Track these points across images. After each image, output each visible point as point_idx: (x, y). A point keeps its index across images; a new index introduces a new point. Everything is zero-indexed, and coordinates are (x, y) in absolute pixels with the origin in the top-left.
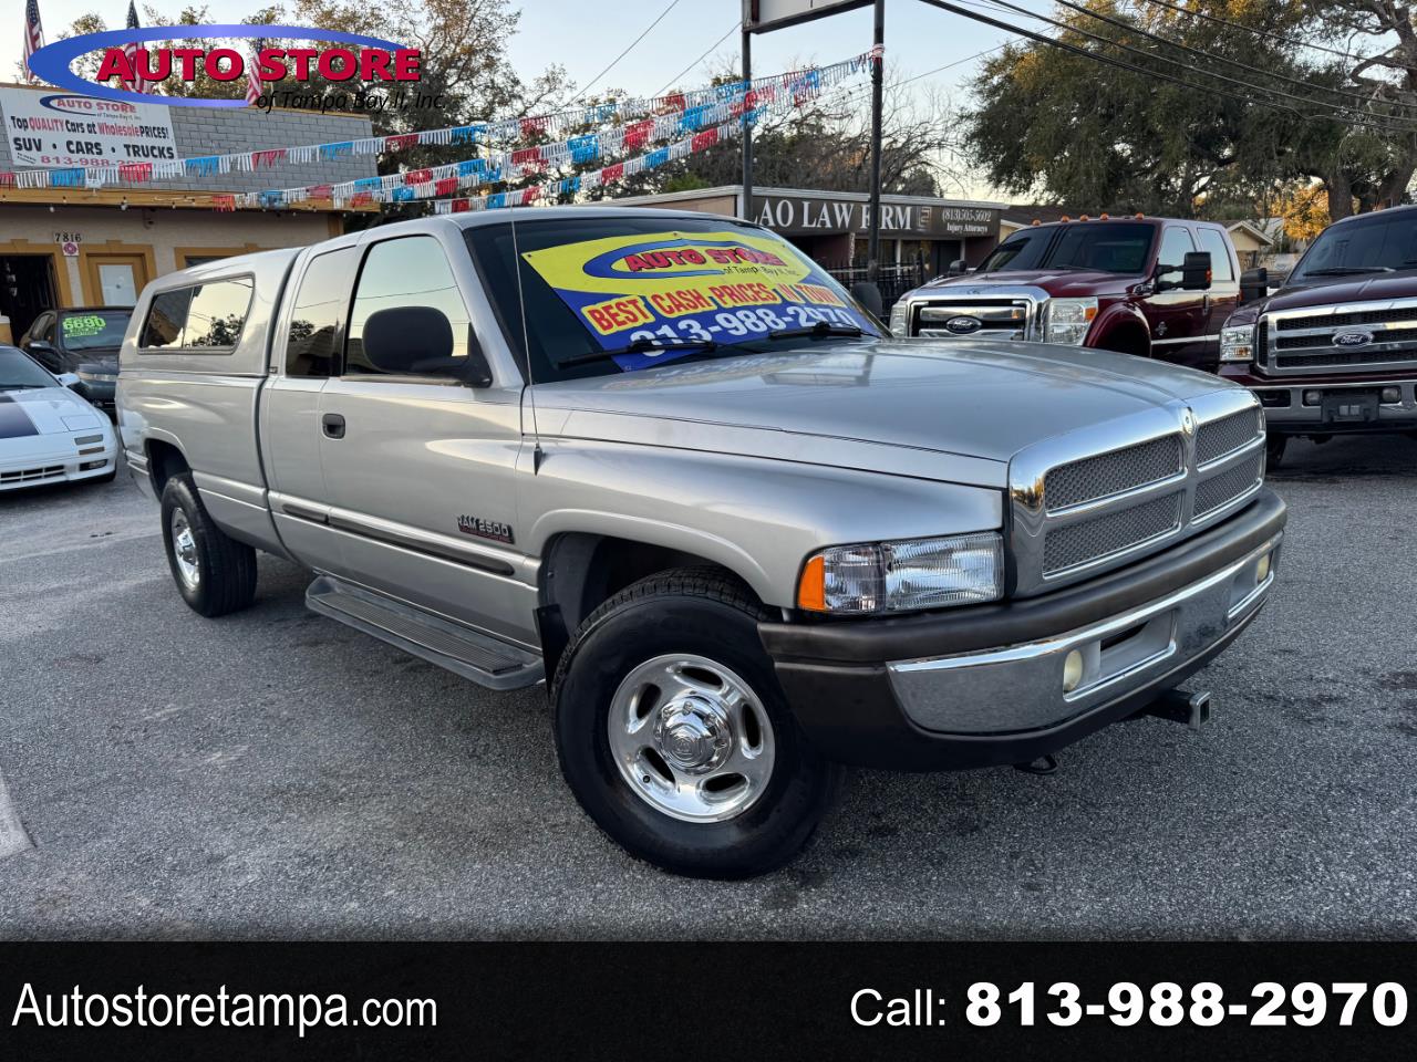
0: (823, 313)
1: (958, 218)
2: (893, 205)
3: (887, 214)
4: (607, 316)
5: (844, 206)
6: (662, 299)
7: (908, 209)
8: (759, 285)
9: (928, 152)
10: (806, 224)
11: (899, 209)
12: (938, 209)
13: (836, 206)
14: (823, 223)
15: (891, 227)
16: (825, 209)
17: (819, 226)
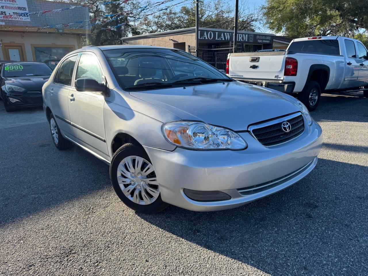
1: (261, 38)
2: (242, 34)
3: (241, 37)
5: (228, 34)
7: (247, 35)
9: (253, 22)
10: (217, 39)
11: (244, 35)
12: (255, 35)
13: (226, 34)
14: (222, 39)
15: (242, 40)
16: (222, 35)
17: (221, 39)
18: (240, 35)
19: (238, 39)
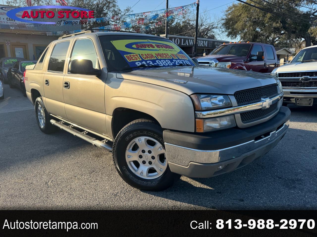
0: (182, 61)
1: (218, 44)
2: (203, 40)
3: (202, 43)
4: (130, 57)
5: (192, 40)
6: (144, 55)
7: (207, 42)
8: (167, 54)
9: (213, 29)
10: (182, 44)
11: (204, 41)
12: (214, 42)
13: (190, 40)
14: (187, 44)
15: (202, 46)
16: (187, 41)
18: (201, 41)
19: (200, 45)
